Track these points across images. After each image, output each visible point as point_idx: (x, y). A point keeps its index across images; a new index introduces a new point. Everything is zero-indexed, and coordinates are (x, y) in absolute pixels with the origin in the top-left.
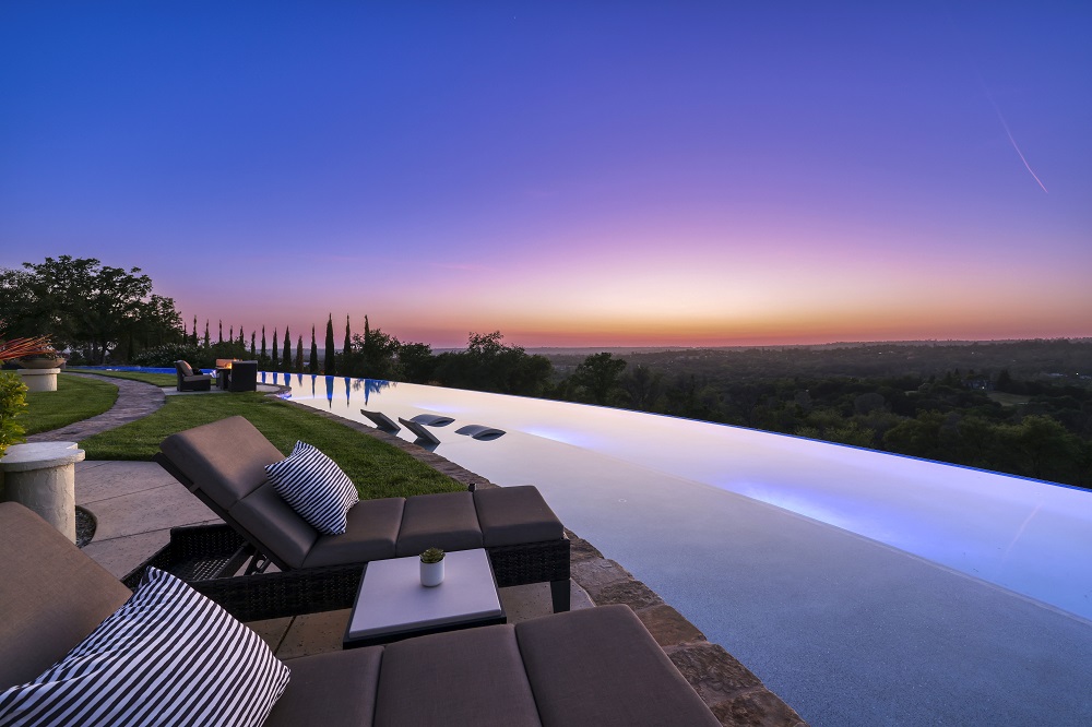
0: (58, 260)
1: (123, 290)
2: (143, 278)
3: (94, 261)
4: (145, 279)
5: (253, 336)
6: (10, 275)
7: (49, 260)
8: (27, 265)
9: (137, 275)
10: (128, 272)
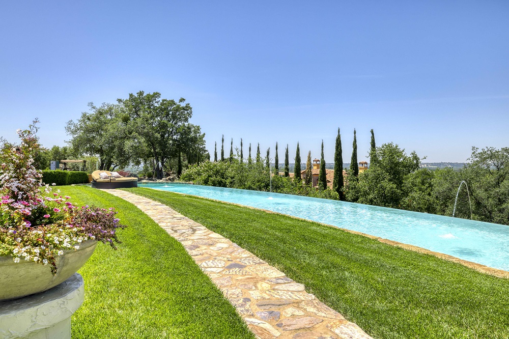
0: (136, 95)
1: (174, 117)
2: (187, 107)
3: (156, 95)
4: (188, 108)
5: (268, 153)
6: (110, 109)
7: (131, 95)
8: (120, 101)
9: (183, 105)
10: (177, 101)
